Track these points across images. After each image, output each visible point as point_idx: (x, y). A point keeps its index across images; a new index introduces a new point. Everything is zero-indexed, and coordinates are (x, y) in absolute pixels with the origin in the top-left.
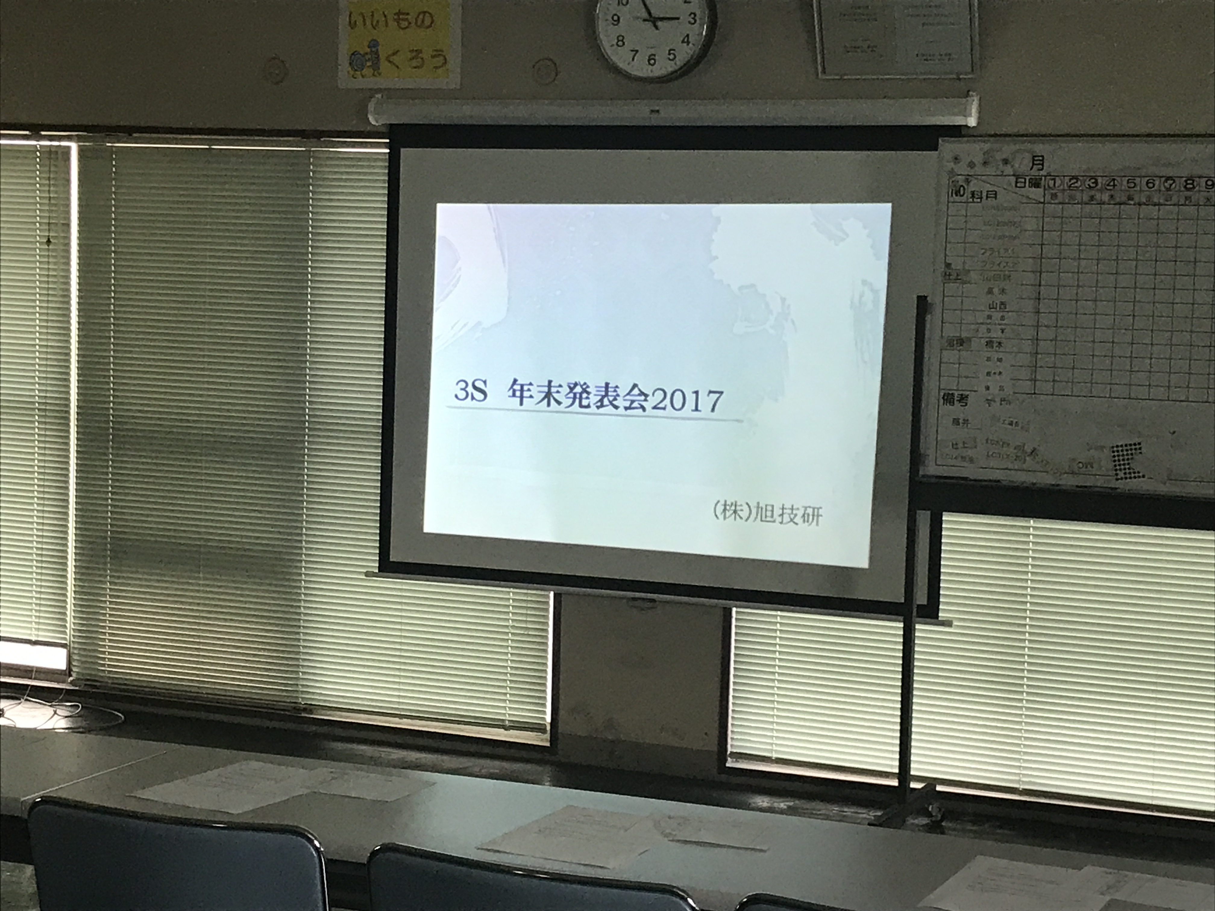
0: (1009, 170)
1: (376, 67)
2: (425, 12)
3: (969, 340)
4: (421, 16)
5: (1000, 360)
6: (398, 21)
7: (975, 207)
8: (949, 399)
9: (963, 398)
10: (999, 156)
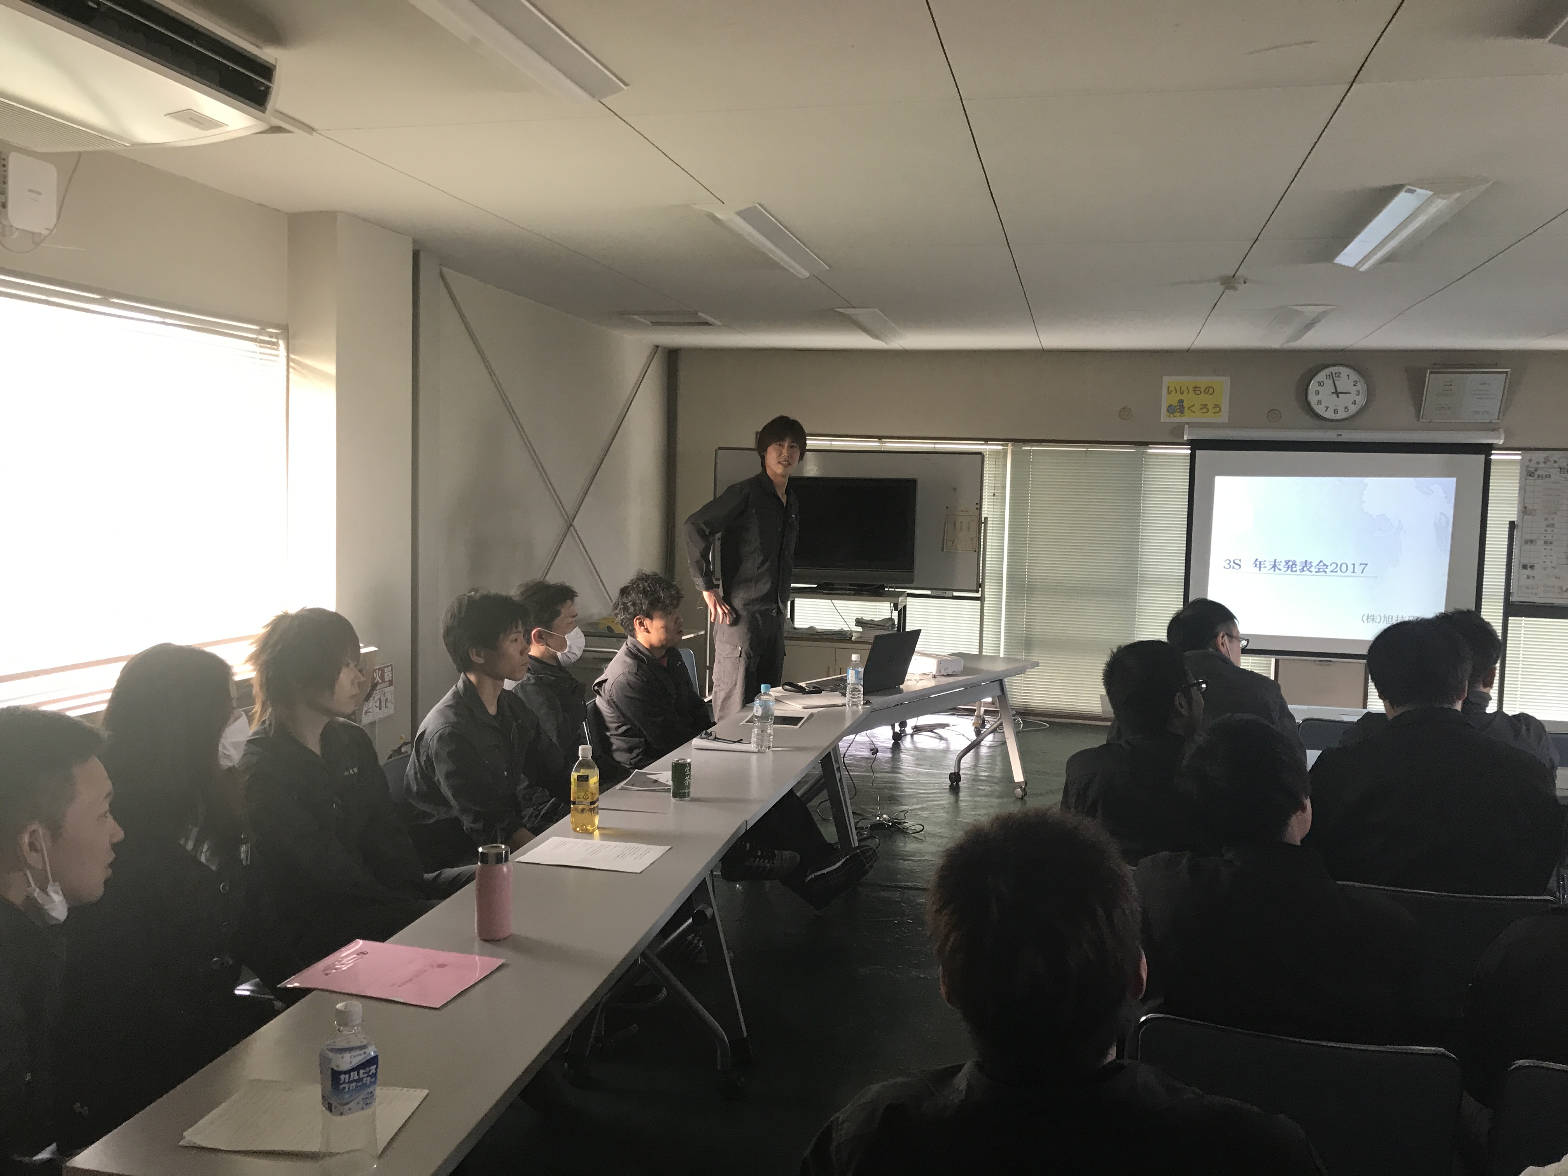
0: (1556, 465)
1: (1182, 412)
2: (1209, 387)
3: (1536, 541)
4: (1207, 390)
5: (1551, 550)
6: (1195, 391)
7: (1539, 482)
8: (1525, 567)
9: (1532, 567)
10: (1552, 459)
